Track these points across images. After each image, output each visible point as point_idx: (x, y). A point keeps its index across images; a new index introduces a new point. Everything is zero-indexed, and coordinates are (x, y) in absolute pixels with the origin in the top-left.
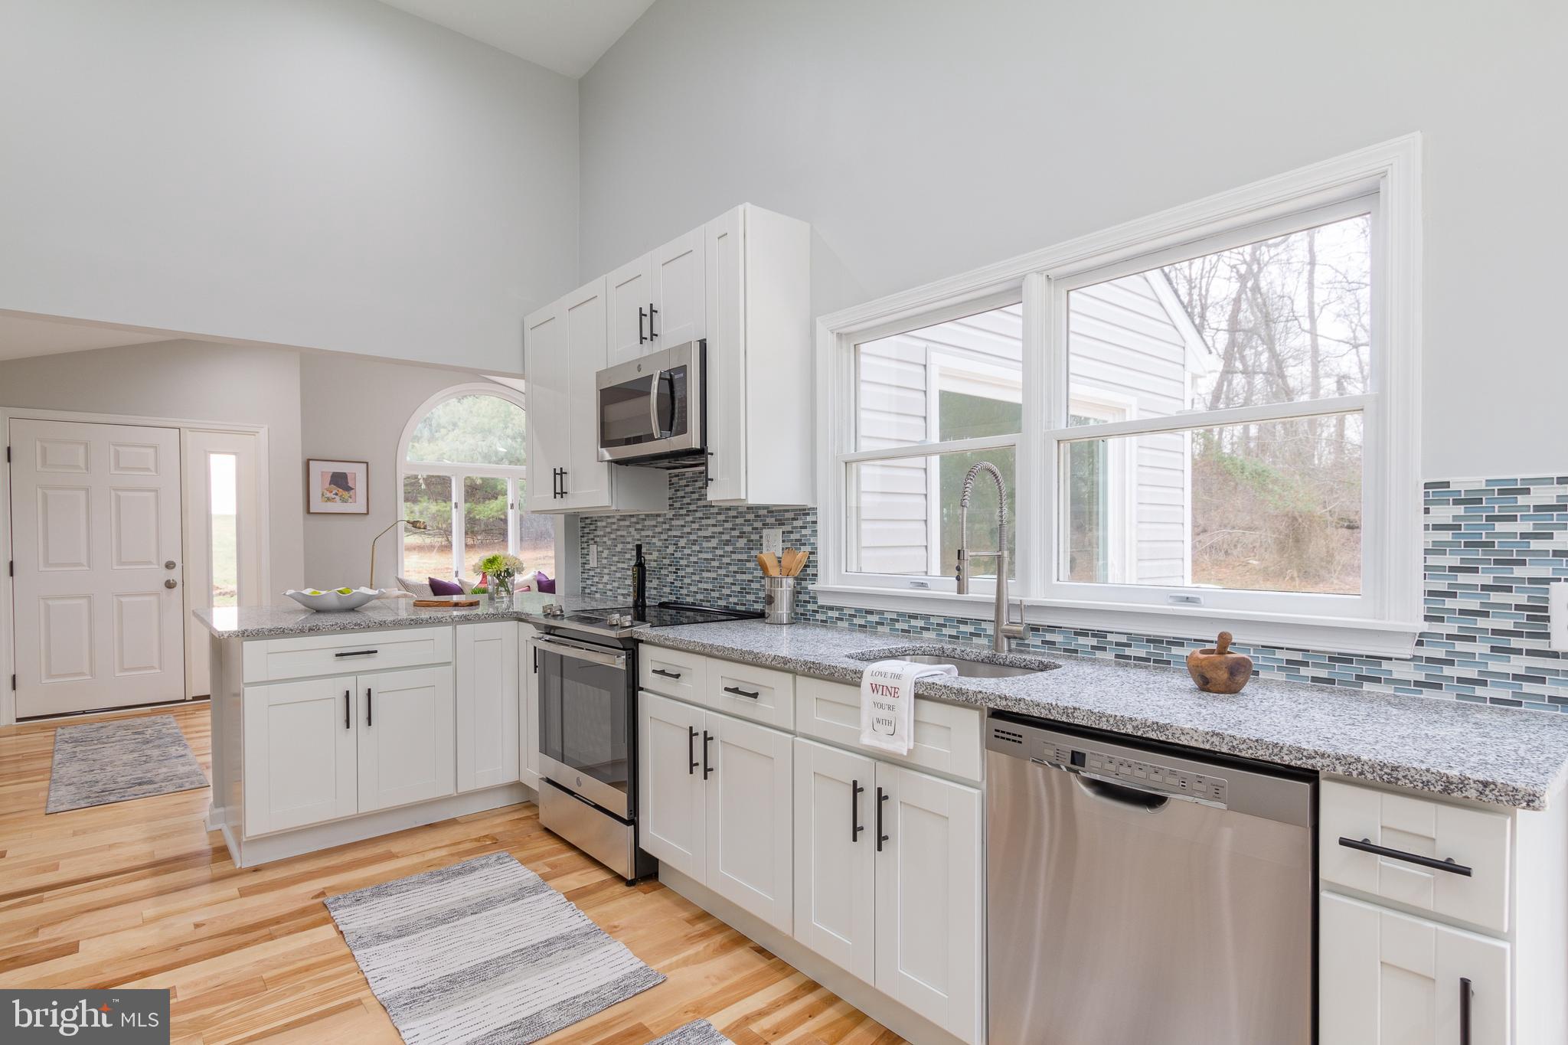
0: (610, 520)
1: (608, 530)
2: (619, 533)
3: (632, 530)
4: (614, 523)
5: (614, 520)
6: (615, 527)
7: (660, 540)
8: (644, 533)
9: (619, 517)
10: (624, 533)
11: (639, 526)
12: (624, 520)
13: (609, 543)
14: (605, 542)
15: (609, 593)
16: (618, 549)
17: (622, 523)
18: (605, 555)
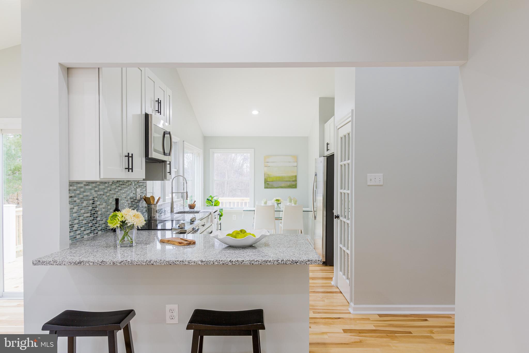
0: (79, 185)
1: (78, 192)
2: (85, 194)
3: (93, 191)
4: (81, 187)
5: (82, 185)
6: (82, 190)
7: (106, 196)
8: (99, 193)
9: (85, 183)
10: (88, 194)
11: (96, 189)
12: (87, 185)
13: (78, 201)
14: (75, 201)
15: (78, 237)
16: (84, 204)
17: (87, 187)
18: (75, 210)
